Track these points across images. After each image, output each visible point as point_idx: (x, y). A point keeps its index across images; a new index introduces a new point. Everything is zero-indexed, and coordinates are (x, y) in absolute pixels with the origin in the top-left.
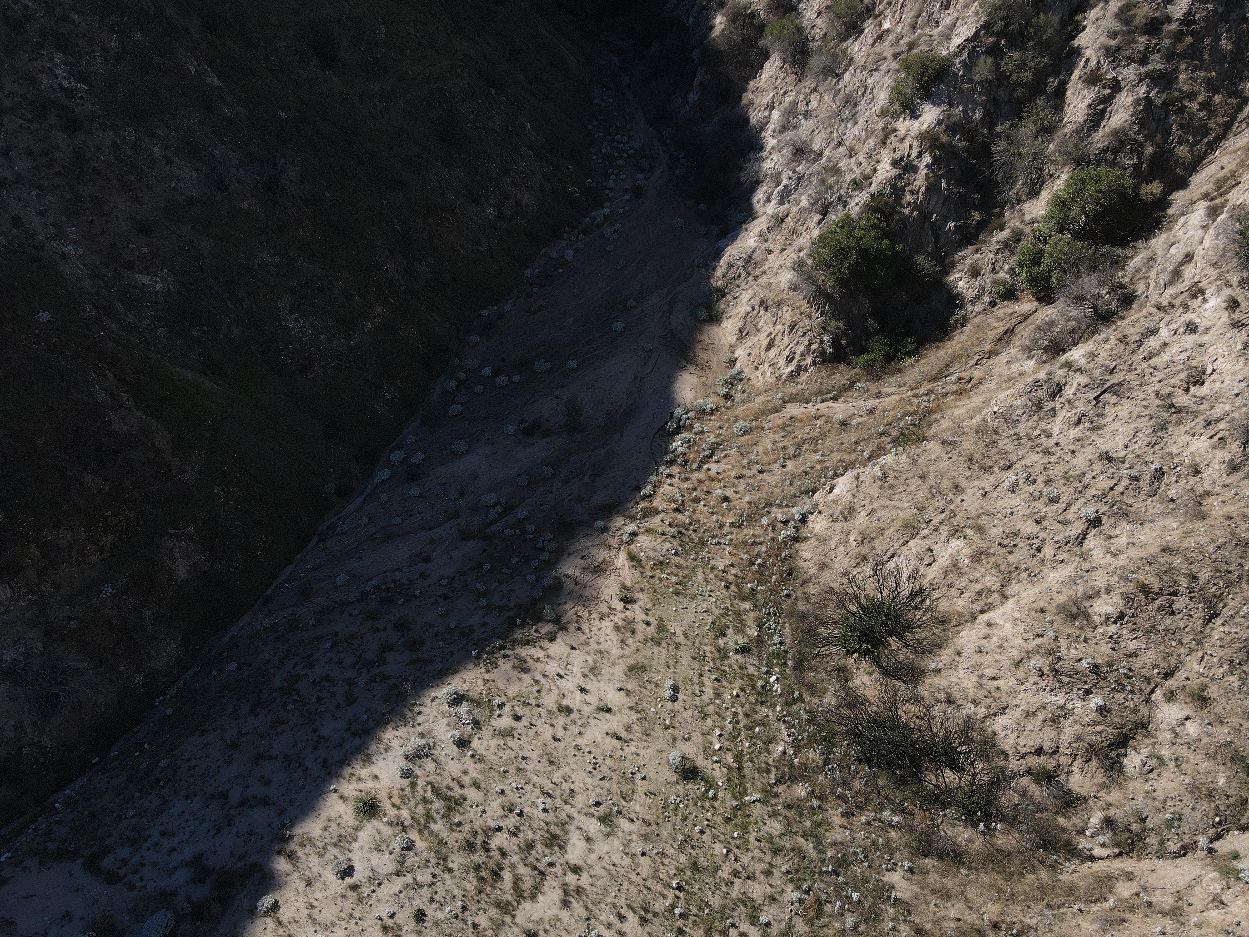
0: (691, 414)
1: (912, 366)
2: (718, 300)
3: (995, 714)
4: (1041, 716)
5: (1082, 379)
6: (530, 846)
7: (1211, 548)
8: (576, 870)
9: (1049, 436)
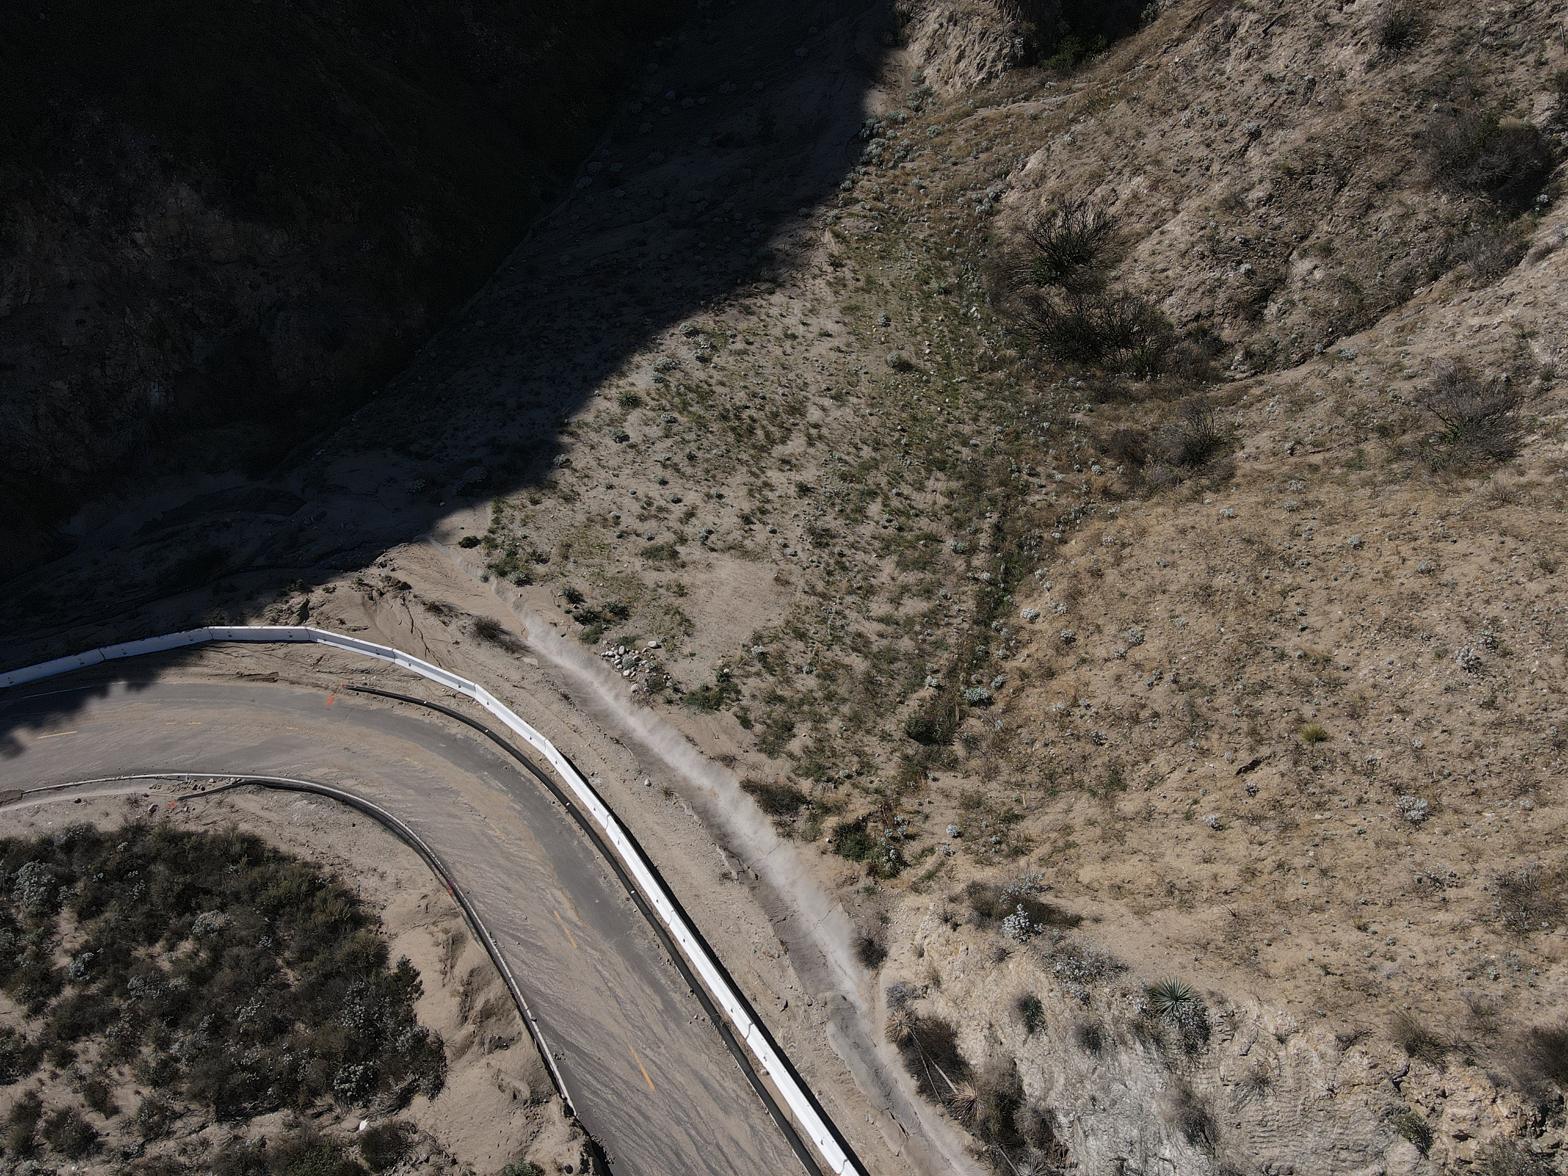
0: (883, 123)
1: (1103, 62)
2: (903, 26)
3: (1164, 298)
4: (1200, 290)
5: (1253, 17)
6: (776, 415)
7: (1345, 131)
8: (816, 426)
9: (1222, 74)
